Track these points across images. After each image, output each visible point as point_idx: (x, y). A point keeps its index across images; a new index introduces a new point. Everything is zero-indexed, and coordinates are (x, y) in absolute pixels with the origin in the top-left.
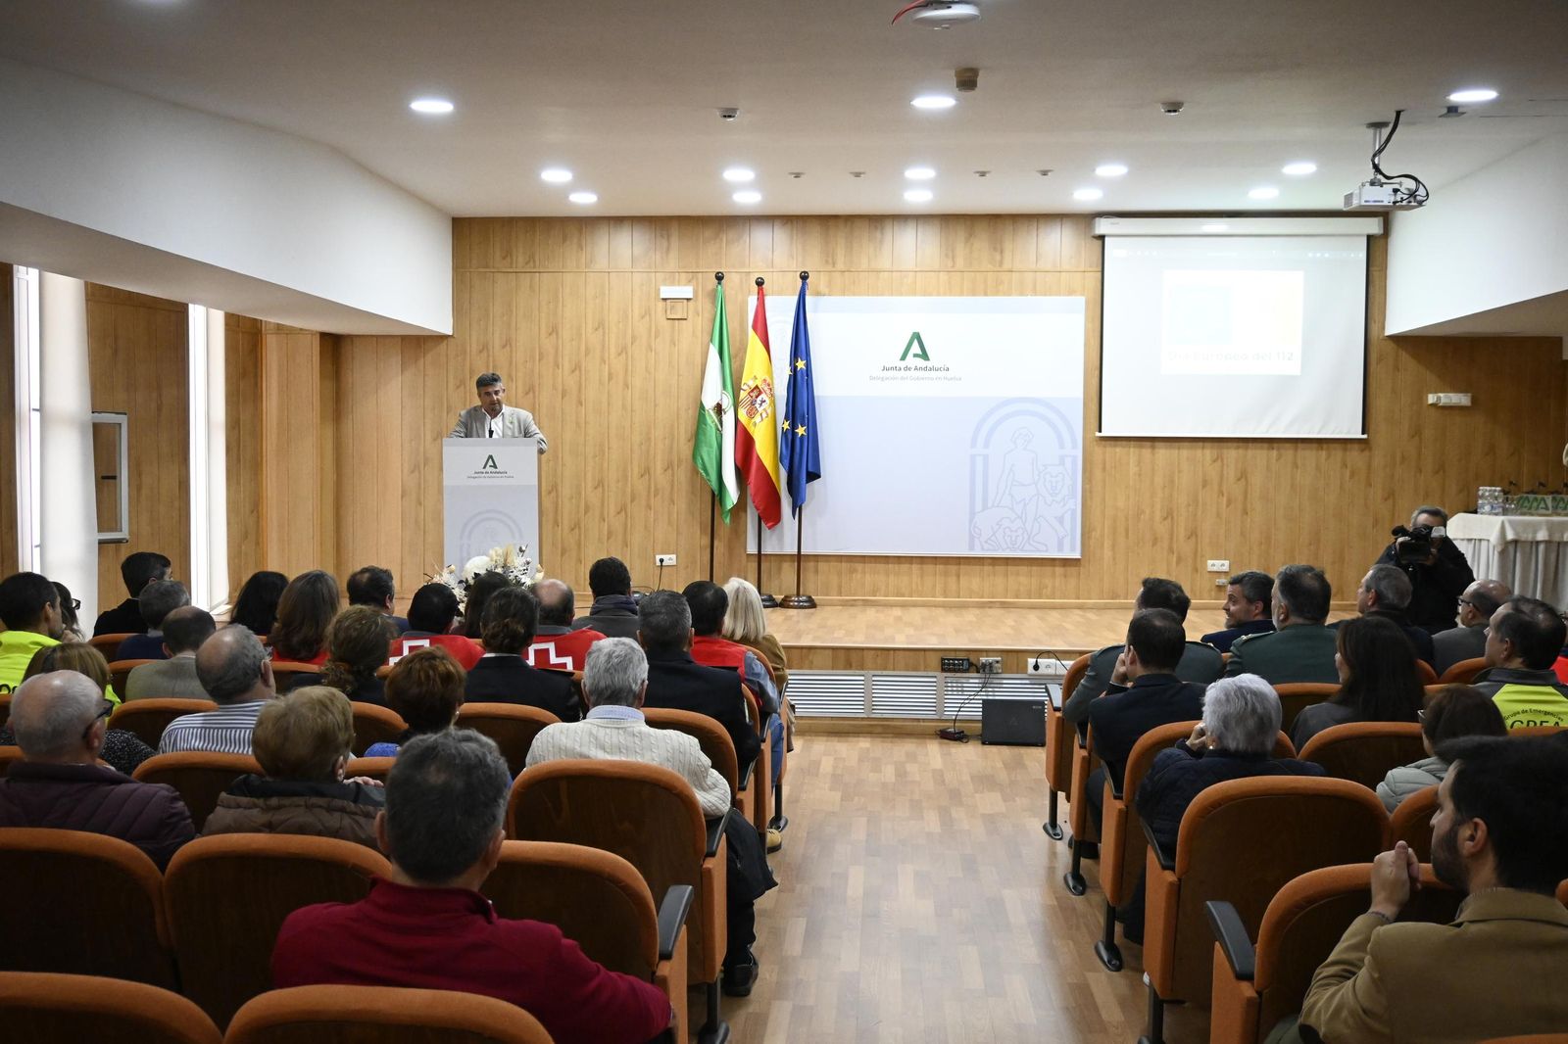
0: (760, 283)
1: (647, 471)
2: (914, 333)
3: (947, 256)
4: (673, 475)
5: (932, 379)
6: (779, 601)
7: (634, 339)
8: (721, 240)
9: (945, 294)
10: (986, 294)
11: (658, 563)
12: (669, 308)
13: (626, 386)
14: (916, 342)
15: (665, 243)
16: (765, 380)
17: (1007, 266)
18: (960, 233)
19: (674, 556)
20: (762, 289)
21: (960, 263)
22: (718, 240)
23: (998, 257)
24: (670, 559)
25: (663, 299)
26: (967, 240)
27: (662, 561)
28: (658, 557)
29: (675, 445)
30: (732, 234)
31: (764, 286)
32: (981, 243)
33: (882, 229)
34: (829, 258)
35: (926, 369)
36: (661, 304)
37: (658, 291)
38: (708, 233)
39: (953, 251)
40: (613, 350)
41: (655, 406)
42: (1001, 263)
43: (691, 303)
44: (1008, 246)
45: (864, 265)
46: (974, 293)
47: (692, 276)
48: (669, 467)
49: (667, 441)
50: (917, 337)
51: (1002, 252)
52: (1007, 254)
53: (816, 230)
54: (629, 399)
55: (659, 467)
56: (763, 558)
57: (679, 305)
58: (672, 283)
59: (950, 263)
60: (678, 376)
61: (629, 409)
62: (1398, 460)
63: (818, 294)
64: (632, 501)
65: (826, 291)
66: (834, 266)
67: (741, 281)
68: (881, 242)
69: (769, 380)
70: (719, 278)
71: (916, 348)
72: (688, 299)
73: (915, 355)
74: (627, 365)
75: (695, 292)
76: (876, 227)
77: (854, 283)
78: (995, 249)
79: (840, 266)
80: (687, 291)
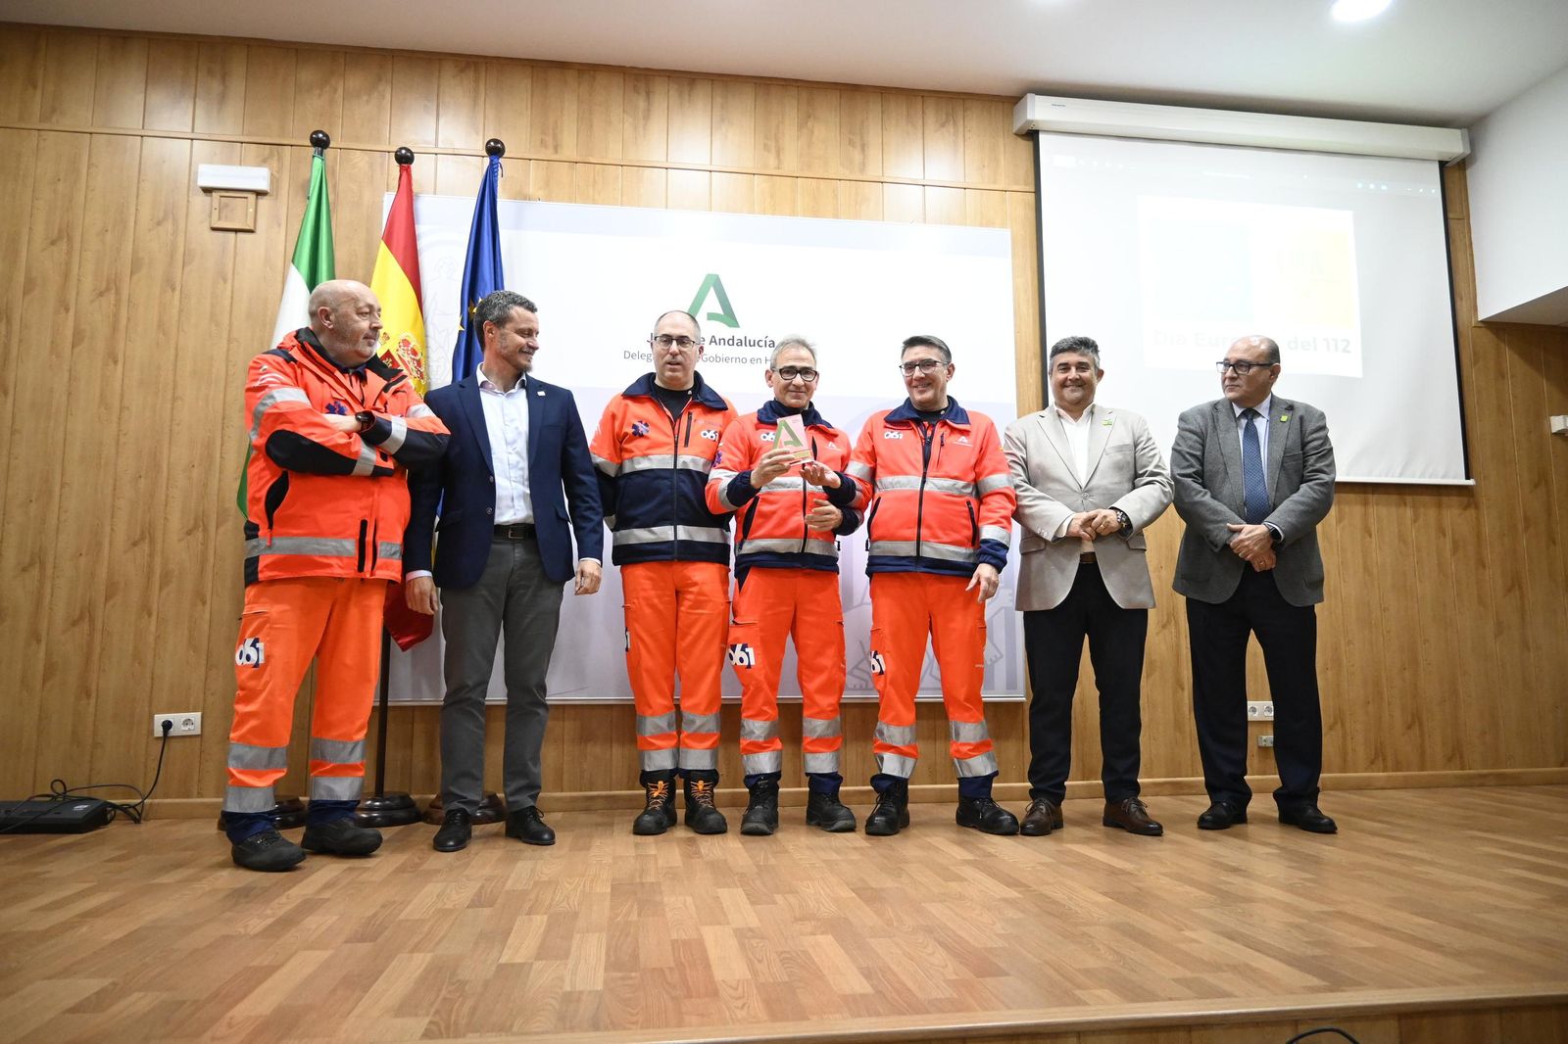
0: (405, 159)
1: (146, 535)
2: (709, 277)
3: (766, 147)
4: (205, 544)
5: (743, 360)
6: (423, 808)
7: (136, 265)
8: (336, 90)
9: (764, 212)
10: (836, 216)
11: (159, 731)
12: (216, 205)
13: (112, 357)
14: (712, 289)
15: (216, 86)
16: (406, 342)
17: (873, 172)
18: (789, 113)
19: (196, 716)
20: (408, 171)
21: (791, 164)
22: (328, 88)
23: (857, 156)
24: (187, 722)
25: (208, 191)
26: (801, 126)
27: (167, 725)
28: (160, 719)
29: (214, 484)
30: (355, 80)
31: (413, 166)
32: (827, 129)
33: (648, 93)
34: (548, 136)
35: (731, 342)
36: (201, 199)
37: (192, 174)
38: (307, 75)
39: (777, 141)
40: (88, 284)
41: (174, 399)
42: (863, 167)
43: (263, 202)
44: (873, 135)
45: (615, 154)
46: (815, 212)
47: (270, 149)
48: (197, 525)
49: (195, 472)
50: (715, 284)
51: (863, 147)
52: (874, 152)
53: (522, 86)
54: (117, 385)
55: (175, 523)
56: (390, 715)
57: (238, 203)
58: (228, 161)
59: (772, 161)
60: (229, 341)
61: (116, 404)
62: (1521, 526)
63: (524, 196)
64: (107, 599)
65: (540, 193)
66: (556, 149)
67: (371, 165)
68: (647, 116)
69: (414, 343)
70: (320, 143)
71: (712, 304)
72: (259, 194)
73: (711, 317)
74: (116, 316)
75: (275, 180)
76: (636, 90)
77: (595, 181)
78: (851, 143)
79: (569, 151)
80: (257, 177)
